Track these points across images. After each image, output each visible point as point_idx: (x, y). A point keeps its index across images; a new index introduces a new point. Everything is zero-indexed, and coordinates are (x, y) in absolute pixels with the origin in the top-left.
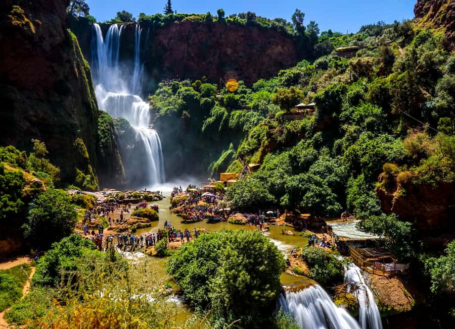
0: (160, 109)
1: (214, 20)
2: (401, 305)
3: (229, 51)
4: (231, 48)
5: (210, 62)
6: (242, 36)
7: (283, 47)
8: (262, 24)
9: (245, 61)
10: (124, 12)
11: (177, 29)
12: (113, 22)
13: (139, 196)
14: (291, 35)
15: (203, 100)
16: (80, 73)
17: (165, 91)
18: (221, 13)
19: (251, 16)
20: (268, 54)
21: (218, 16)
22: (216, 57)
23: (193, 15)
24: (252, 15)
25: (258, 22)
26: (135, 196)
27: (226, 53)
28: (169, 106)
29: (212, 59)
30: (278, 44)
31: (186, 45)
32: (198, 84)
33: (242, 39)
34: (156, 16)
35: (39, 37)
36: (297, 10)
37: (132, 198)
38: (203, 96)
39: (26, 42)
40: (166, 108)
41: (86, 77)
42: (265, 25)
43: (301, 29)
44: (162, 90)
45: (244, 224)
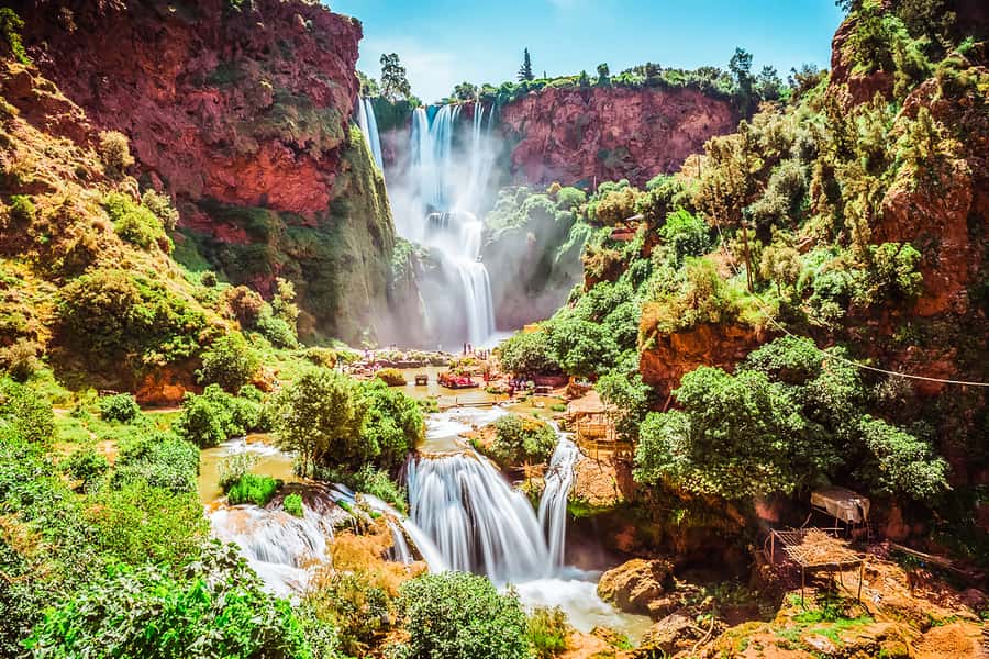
0: (494, 231)
1: (592, 82)
2: (598, 498)
3: (616, 131)
4: (619, 126)
5: (585, 151)
6: (638, 104)
7: (710, 117)
8: (670, 81)
9: (640, 145)
10: (465, 84)
11: (534, 103)
12: (445, 102)
13: (424, 359)
14: (726, 94)
15: (559, 214)
16: (366, 185)
17: (505, 203)
18: (603, 70)
19: (653, 70)
20: (683, 131)
21: (598, 76)
22: (594, 143)
23: (561, 78)
24: (654, 67)
25: (666, 79)
26: (418, 358)
27: (611, 133)
28: (508, 225)
29: (587, 147)
30: (700, 112)
31: (549, 127)
32: (555, 191)
33: (637, 109)
34: (503, 88)
35: (306, 142)
36: (738, 50)
37: (413, 361)
38: (560, 208)
39: (287, 150)
40: (502, 230)
41: (374, 190)
42: (677, 83)
43: (746, 81)
44: (502, 201)
45: (500, 393)
